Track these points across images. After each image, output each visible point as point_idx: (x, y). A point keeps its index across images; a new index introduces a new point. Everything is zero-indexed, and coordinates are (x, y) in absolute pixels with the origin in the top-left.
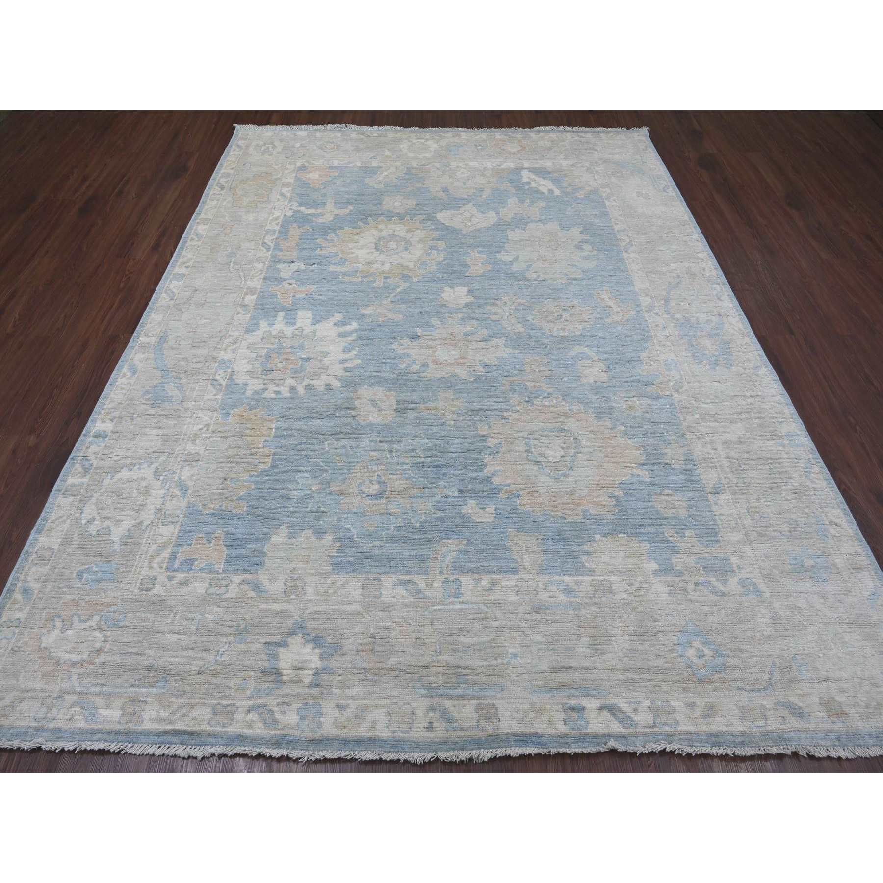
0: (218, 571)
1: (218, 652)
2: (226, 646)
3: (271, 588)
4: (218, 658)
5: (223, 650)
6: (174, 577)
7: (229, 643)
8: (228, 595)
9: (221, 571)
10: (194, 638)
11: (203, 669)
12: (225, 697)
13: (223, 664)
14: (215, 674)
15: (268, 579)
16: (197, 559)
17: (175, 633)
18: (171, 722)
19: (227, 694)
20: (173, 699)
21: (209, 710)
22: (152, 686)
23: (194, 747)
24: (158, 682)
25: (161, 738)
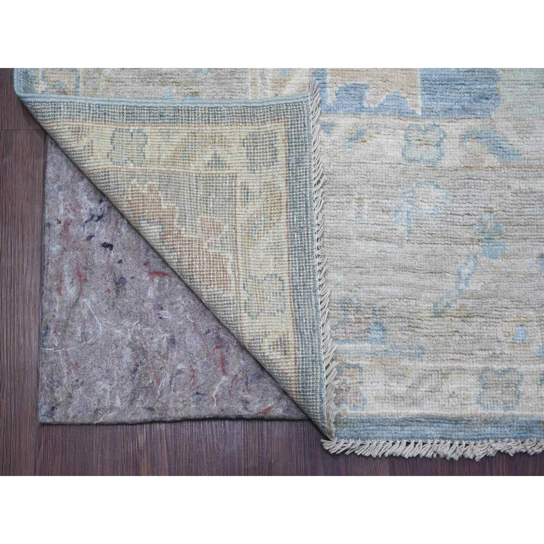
0: (413, 112)
1: (459, 274)
2: (471, 264)
3: (526, 148)
4: (462, 286)
5: (466, 271)
6: (333, 125)
7: (475, 257)
8: (446, 162)
9: (419, 113)
10: (408, 247)
11: (440, 307)
12: (494, 357)
13: (473, 295)
14: (467, 317)
15: (515, 128)
16: (367, 87)
17: (369, 239)
18: (414, 403)
19: (498, 352)
20: (405, 362)
21: (473, 380)
22: (360, 339)
23: (464, 443)
24: (368, 330)
25: (407, 431)
